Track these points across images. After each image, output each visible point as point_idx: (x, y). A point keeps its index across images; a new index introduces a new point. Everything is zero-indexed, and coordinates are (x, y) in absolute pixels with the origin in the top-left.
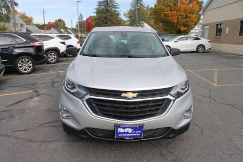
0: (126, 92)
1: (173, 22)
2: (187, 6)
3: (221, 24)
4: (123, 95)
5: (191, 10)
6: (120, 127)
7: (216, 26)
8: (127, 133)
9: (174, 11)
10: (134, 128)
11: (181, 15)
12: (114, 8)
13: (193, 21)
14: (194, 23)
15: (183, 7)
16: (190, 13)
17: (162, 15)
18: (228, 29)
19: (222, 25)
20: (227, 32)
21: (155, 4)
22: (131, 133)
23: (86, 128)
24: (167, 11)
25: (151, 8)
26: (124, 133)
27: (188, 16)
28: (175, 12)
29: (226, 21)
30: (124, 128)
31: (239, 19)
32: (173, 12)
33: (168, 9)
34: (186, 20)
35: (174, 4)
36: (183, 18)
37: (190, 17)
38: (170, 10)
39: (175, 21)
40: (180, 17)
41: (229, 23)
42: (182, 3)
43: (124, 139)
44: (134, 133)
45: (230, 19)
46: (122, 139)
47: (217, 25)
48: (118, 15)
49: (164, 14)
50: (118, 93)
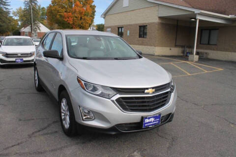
0: (147, 89)
1: (69, 23)
2: (81, 9)
3: (121, 28)
4: (146, 91)
5: (85, 12)
6: (146, 118)
7: (117, 29)
8: (151, 122)
9: (69, 12)
10: (155, 117)
11: (76, 17)
12: (4, 5)
13: (87, 23)
14: (88, 25)
15: (78, 9)
16: (85, 15)
17: (58, 16)
18: (128, 32)
19: (123, 29)
20: (128, 34)
21: (50, 5)
22: (153, 122)
23: (116, 125)
24: (63, 12)
25: (43, 8)
26: (149, 122)
27: (83, 18)
28: (70, 14)
29: (127, 25)
30: (149, 118)
31: (138, 24)
32: (69, 14)
33: (64, 10)
34: (81, 22)
35: (69, 6)
36: (78, 20)
37: (84, 19)
38: (66, 12)
39: (71, 23)
40: (75, 18)
41: (129, 27)
42: (77, 5)
43: (149, 128)
44: (156, 121)
45: (130, 24)
46: (147, 127)
47: (119, 28)
48: (8, 13)
49: (59, 15)
50: (142, 91)
